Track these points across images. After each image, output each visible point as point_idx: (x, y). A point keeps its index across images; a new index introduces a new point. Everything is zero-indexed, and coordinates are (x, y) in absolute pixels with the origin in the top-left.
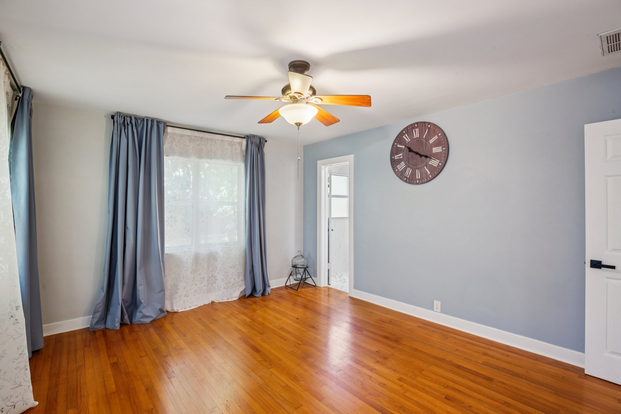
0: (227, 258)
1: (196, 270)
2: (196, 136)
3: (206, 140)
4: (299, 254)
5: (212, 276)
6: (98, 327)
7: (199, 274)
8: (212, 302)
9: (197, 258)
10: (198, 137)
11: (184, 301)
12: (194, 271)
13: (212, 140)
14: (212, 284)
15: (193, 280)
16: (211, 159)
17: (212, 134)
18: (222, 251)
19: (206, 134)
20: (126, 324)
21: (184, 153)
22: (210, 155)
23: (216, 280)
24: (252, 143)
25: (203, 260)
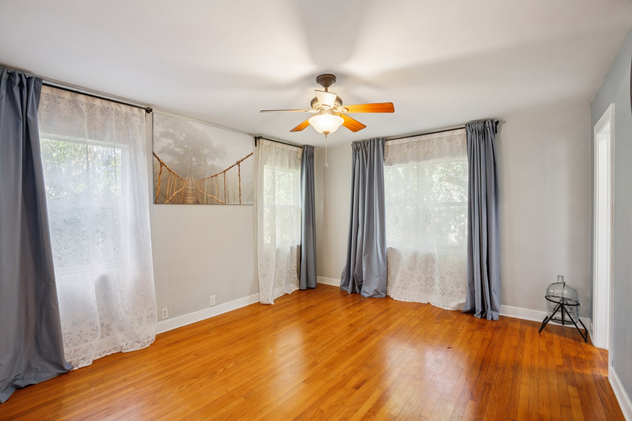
0: (443, 263)
1: (414, 267)
2: (413, 142)
3: (422, 142)
4: (560, 280)
5: (431, 277)
6: (344, 288)
7: (416, 272)
8: (428, 303)
9: (415, 256)
10: (415, 141)
11: (402, 293)
12: (413, 269)
13: (429, 141)
14: (431, 286)
15: (411, 276)
16: (429, 159)
17: (428, 135)
18: (438, 254)
19: (422, 136)
20: (356, 293)
21: (404, 160)
22: (427, 156)
23: (435, 283)
24: (473, 130)
25: (420, 259)
